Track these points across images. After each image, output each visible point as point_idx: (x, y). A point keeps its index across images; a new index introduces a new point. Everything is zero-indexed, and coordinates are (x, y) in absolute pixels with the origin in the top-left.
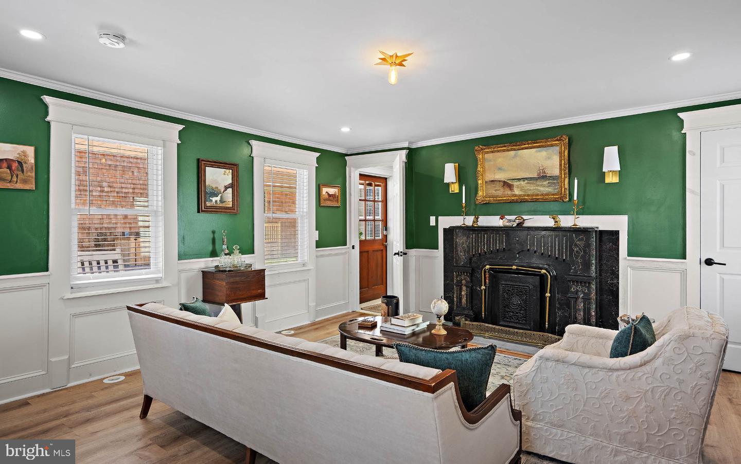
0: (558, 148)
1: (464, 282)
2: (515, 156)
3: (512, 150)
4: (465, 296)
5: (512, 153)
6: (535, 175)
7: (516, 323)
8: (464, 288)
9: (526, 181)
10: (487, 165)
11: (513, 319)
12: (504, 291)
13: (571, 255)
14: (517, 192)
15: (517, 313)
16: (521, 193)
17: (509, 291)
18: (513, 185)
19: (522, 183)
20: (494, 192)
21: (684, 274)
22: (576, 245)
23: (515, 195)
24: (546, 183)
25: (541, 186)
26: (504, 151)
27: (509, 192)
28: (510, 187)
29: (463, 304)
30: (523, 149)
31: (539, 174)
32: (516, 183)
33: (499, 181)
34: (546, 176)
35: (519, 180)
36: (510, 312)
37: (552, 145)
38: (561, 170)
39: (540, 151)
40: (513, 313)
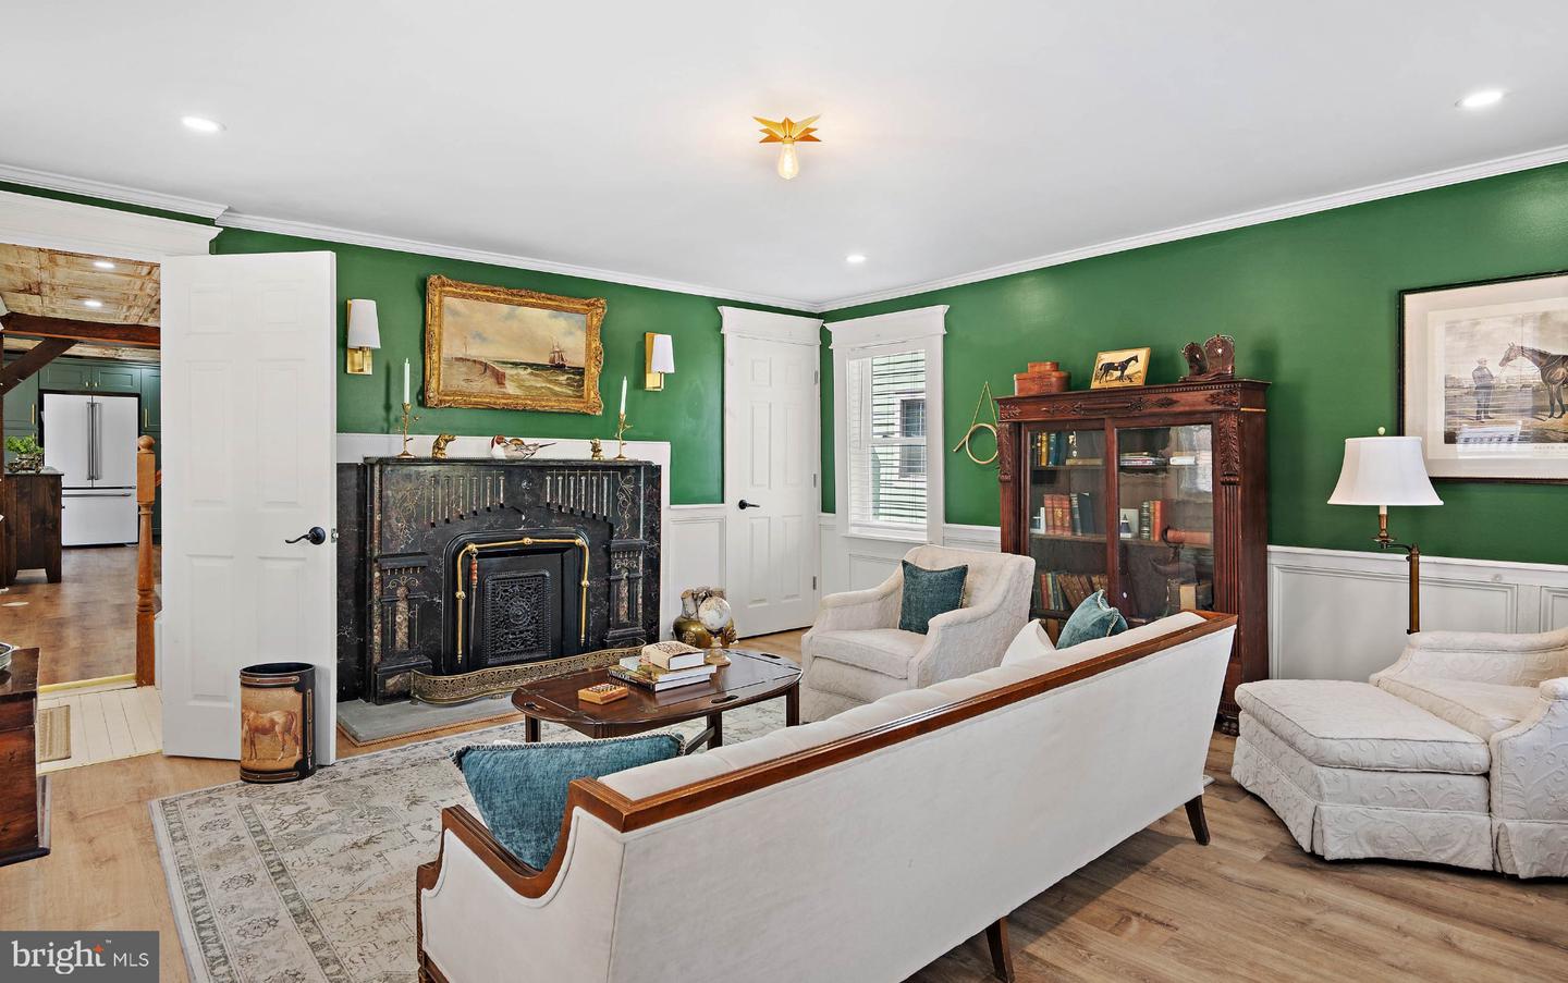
0: (583, 317)
1: (401, 592)
2: (510, 316)
3: (505, 301)
4: (406, 624)
5: (505, 308)
6: (545, 361)
7: (521, 652)
8: (402, 606)
9: (529, 370)
10: (448, 319)
11: (513, 646)
12: (495, 595)
13: (615, 510)
14: (511, 388)
15: (521, 632)
16: (518, 392)
17: (506, 591)
18: (503, 375)
19: (522, 372)
20: (463, 383)
21: (722, 524)
22: (622, 490)
23: (506, 396)
24: (563, 378)
25: (556, 383)
26: (489, 300)
27: (496, 389)
28: (499, 378)
29: (398, 644)
30: (526, 305)
31: (552, 361)
32: (509, 371)
33: (475, 361)
34: (563, 366)
35: (516, 364)
36: (507, 634)
37: (577, 312)
38: (588, 358)
39: (555, 317)
40: (514, 634)
